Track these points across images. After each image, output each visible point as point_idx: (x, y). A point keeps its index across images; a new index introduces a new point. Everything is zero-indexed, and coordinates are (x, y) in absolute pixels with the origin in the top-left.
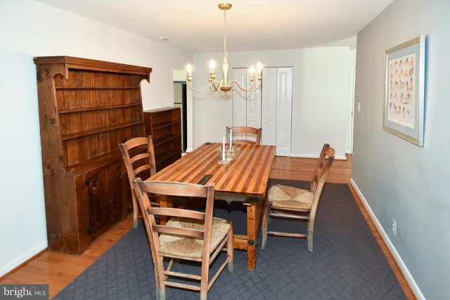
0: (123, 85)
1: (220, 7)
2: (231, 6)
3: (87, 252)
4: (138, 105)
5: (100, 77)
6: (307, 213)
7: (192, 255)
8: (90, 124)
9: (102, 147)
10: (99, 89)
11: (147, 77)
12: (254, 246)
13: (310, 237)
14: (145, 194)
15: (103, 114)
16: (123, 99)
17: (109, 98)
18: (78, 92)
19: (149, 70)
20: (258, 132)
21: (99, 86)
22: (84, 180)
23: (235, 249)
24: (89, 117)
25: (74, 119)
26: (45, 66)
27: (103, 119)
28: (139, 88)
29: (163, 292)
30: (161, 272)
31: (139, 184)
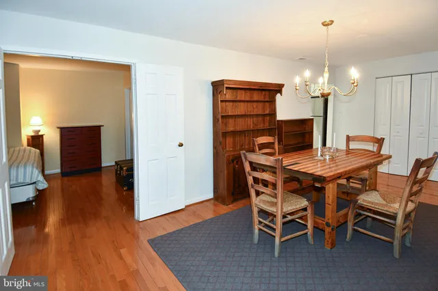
0: (264, 98)
1: (324, 24)
2: (332, 22)
3: (230, 206)
4: (273, 114)
5: (248, 93)
6: (394, 217)
7: (271, 209)
8: (241, 125)
9: (247, 142)
10: (248, 101)
11: (280, 91)
12: (330, 228)
13: (396, 243)
14: (248, 162)
15: (249, 119)
16: (264, 109)
17: (253, 108)
18: (234, 103)
19: (282, 86)
20: (380, 142)
21: (247, 99)
22: (231, 158)
23: (314, 227)
24: (240, 121)
25: (231, 121)
26: (217, 86)
27: (249, 122)
28: (275, 101)
29: (256, 231)
30: (256, 218)
31: (244, 154)
